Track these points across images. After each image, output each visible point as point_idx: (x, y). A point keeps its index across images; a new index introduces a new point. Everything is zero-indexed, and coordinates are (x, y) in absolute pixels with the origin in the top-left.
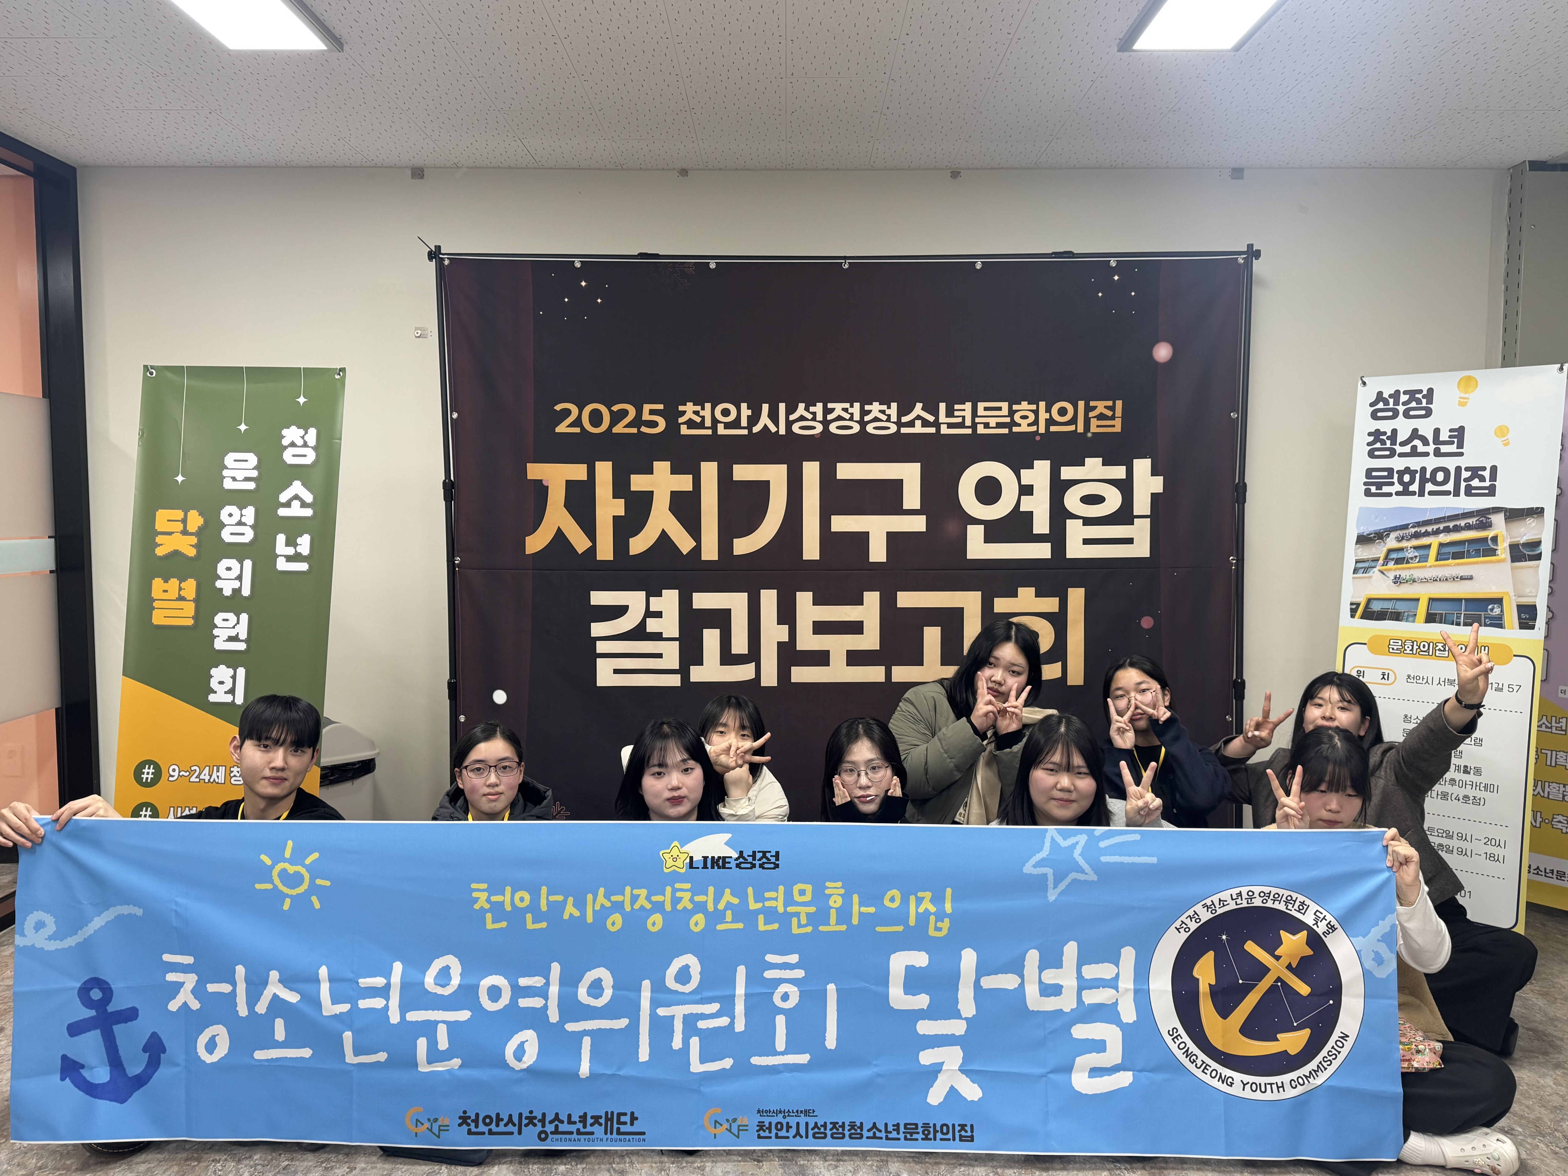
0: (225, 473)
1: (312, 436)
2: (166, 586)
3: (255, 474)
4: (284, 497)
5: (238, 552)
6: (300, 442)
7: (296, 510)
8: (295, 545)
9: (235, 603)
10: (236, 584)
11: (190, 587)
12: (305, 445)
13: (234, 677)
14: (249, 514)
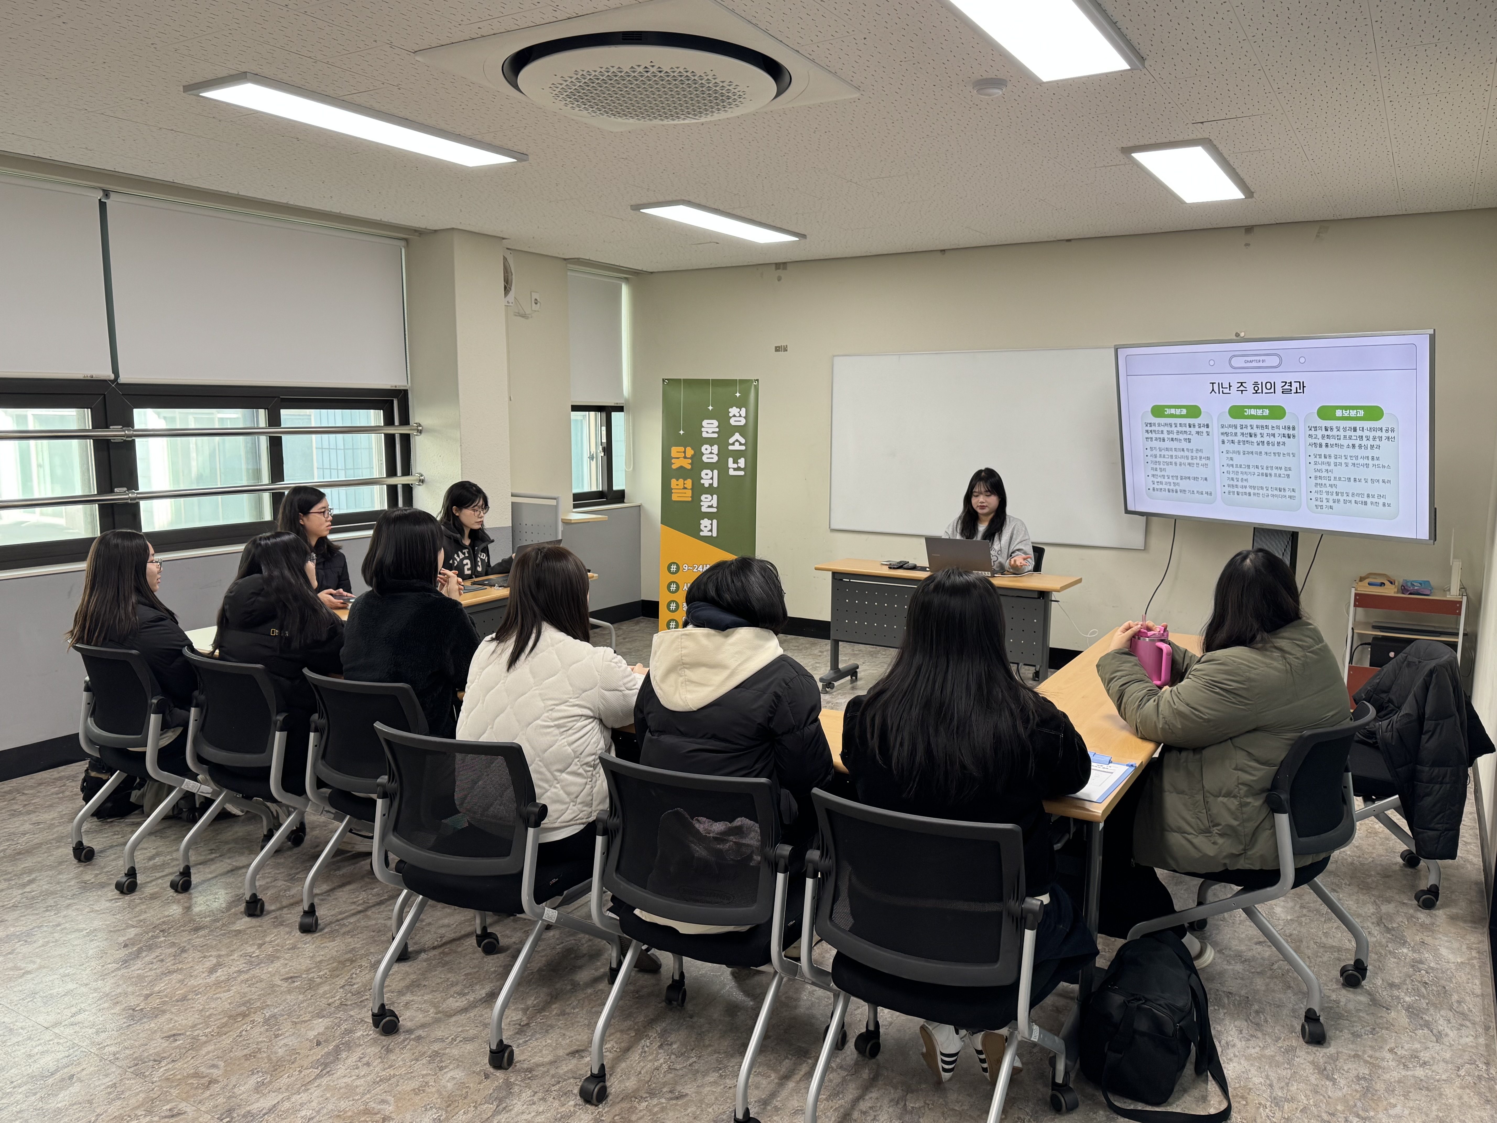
0: (703, 429)
1: (743, 412)
2: (677, 483)
3: (717, 430)
4: (731, 441)
5: (711, 466)
6: (738, 415)
7: (737, 447)
8: (737, 463)
9: (710, 490)
10: (711, 482)
11: (689, 483)
12: (740, 416)
13: (712, 524)
14: (715, 449)
